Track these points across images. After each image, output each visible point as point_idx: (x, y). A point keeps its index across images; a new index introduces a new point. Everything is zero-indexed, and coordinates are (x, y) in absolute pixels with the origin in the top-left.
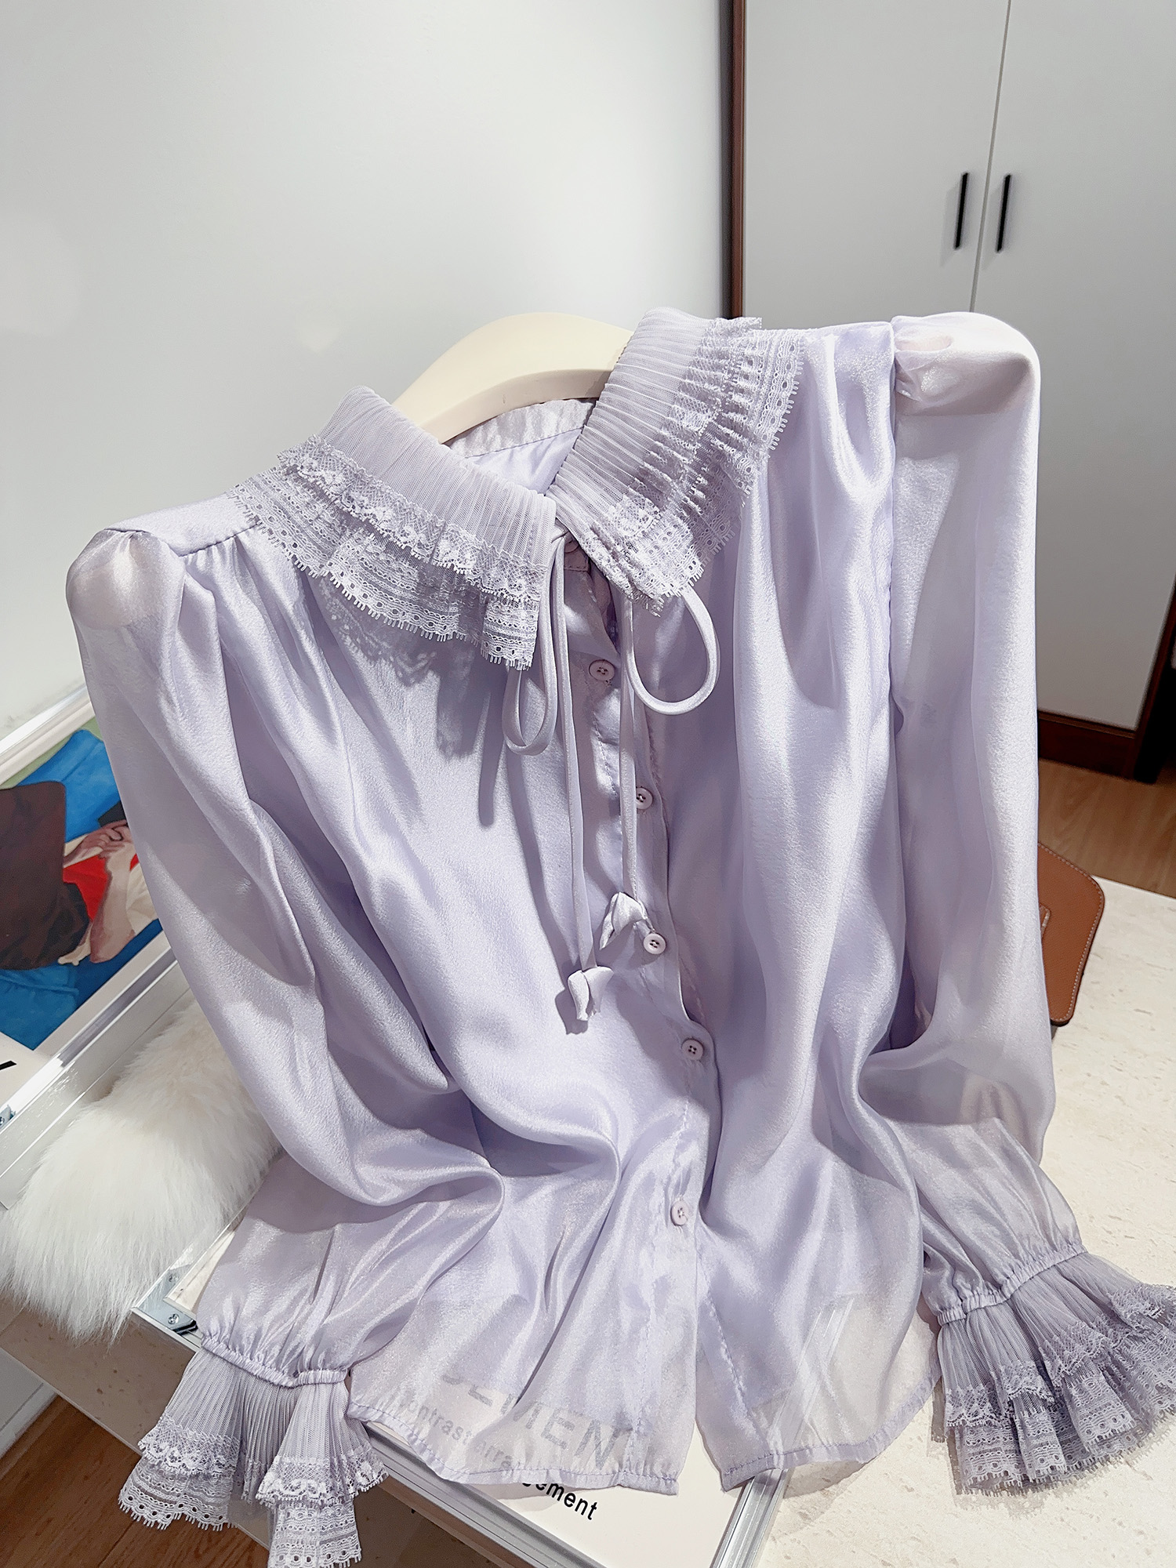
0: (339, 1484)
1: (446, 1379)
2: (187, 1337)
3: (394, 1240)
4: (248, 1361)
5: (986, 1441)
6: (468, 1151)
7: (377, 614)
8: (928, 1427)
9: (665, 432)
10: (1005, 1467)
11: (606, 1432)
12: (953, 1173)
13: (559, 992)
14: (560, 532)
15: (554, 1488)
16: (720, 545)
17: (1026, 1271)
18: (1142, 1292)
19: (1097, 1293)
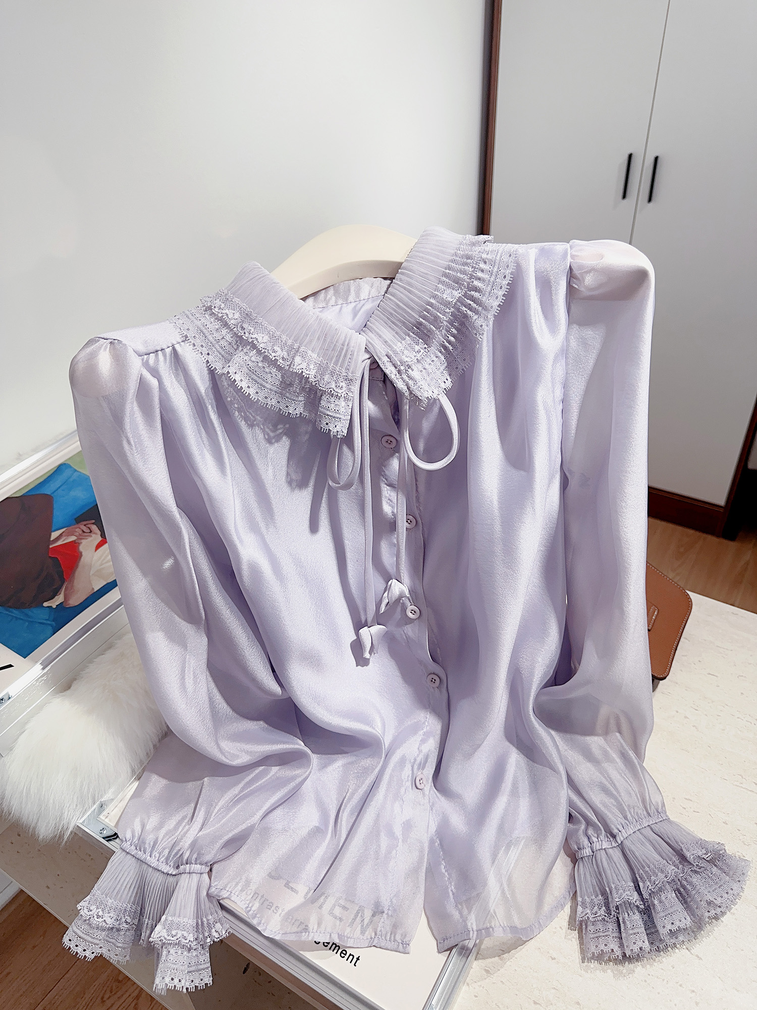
0: (201, 936)
1: (270, 876)
2: (110, 842)
3: (243, 789)
4: (149, 857)
5: (601, 930)
6: (292, 736)
7: (255, 398)
8: (566, 921)
9: (432, 301)
10: (612, 946)
11: (368, 914)
12: (589, 765)
13: (353, 639)
14: (368, 356)
15: (334, 946)
16: (463, 370)
17: (631, 828)
18: (701, 844)
19: (675, 845)
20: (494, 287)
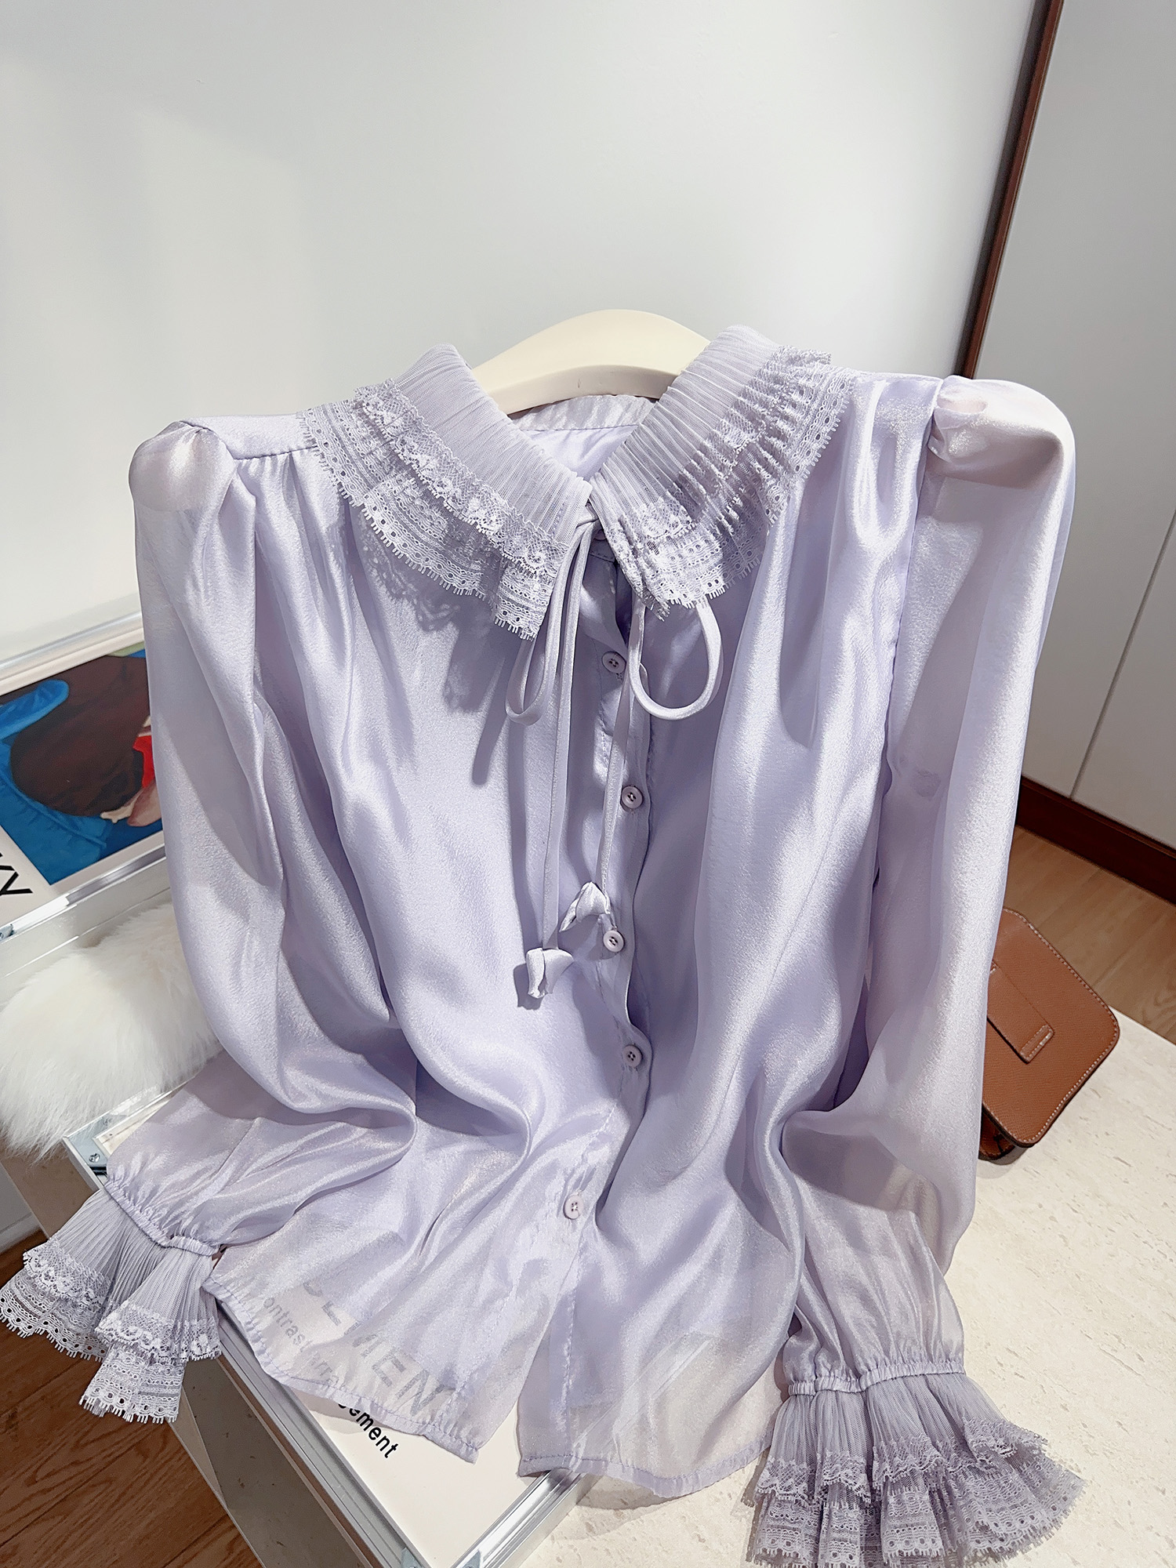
0: (176, 1346)
1: (306, 1286)
3: (302, 1148)
4: (138, 1212)
5: (789, 1518)
6: (404, 1093)
7: (400, 553)
8: (742, 1487)
9: (708, 444)
10: (797, 1548)
11: (431, 1384)
12: (850, 1251)
13: (519, 964)
14: (590, 517)
15: (365, 1418)
16: (746, 570)
17: (890, 1369)
18: (1001, 1428)
19: (955, 1415)
20: (808, 435)
